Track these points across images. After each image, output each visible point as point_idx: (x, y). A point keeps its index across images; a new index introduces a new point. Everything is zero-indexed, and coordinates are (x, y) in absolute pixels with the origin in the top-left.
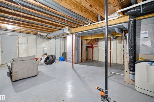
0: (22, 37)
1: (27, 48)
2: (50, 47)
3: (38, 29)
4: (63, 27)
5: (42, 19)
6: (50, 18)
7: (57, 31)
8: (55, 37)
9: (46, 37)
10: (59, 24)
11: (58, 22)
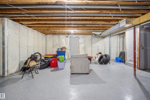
0: (82, 38)
1: (84, 47)
2: (105, 46)
3: (92, 29)
4: (118, 20)
5: (92, 18)
6: (99, 13)
7: (110, 27)
8: (110, 34)
9: (100, 36)
10: (113, 18)
11: (111, 15)
